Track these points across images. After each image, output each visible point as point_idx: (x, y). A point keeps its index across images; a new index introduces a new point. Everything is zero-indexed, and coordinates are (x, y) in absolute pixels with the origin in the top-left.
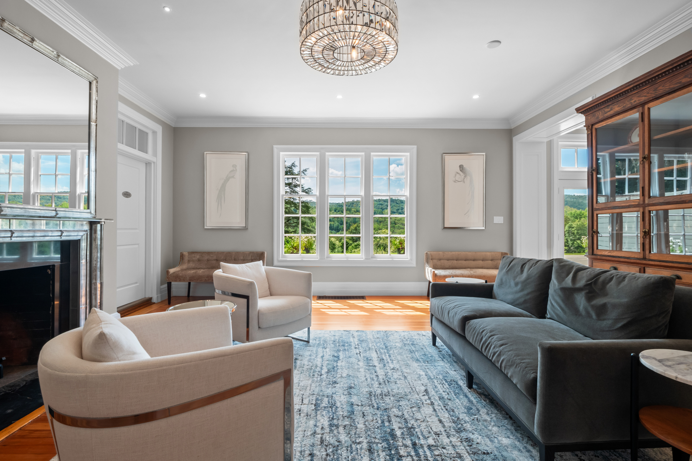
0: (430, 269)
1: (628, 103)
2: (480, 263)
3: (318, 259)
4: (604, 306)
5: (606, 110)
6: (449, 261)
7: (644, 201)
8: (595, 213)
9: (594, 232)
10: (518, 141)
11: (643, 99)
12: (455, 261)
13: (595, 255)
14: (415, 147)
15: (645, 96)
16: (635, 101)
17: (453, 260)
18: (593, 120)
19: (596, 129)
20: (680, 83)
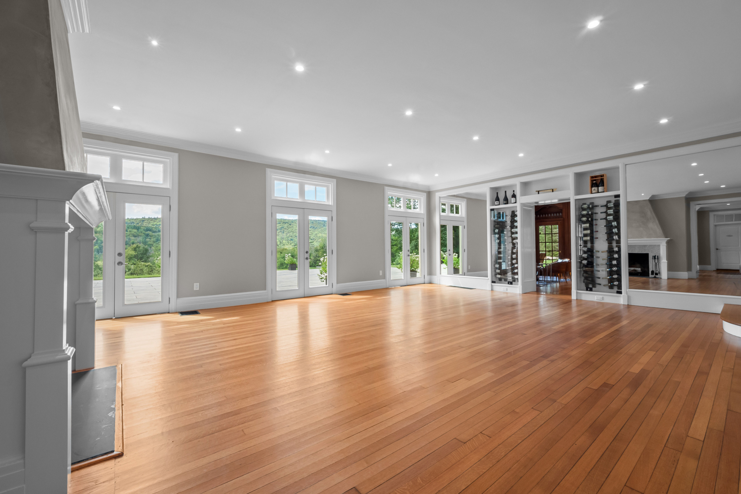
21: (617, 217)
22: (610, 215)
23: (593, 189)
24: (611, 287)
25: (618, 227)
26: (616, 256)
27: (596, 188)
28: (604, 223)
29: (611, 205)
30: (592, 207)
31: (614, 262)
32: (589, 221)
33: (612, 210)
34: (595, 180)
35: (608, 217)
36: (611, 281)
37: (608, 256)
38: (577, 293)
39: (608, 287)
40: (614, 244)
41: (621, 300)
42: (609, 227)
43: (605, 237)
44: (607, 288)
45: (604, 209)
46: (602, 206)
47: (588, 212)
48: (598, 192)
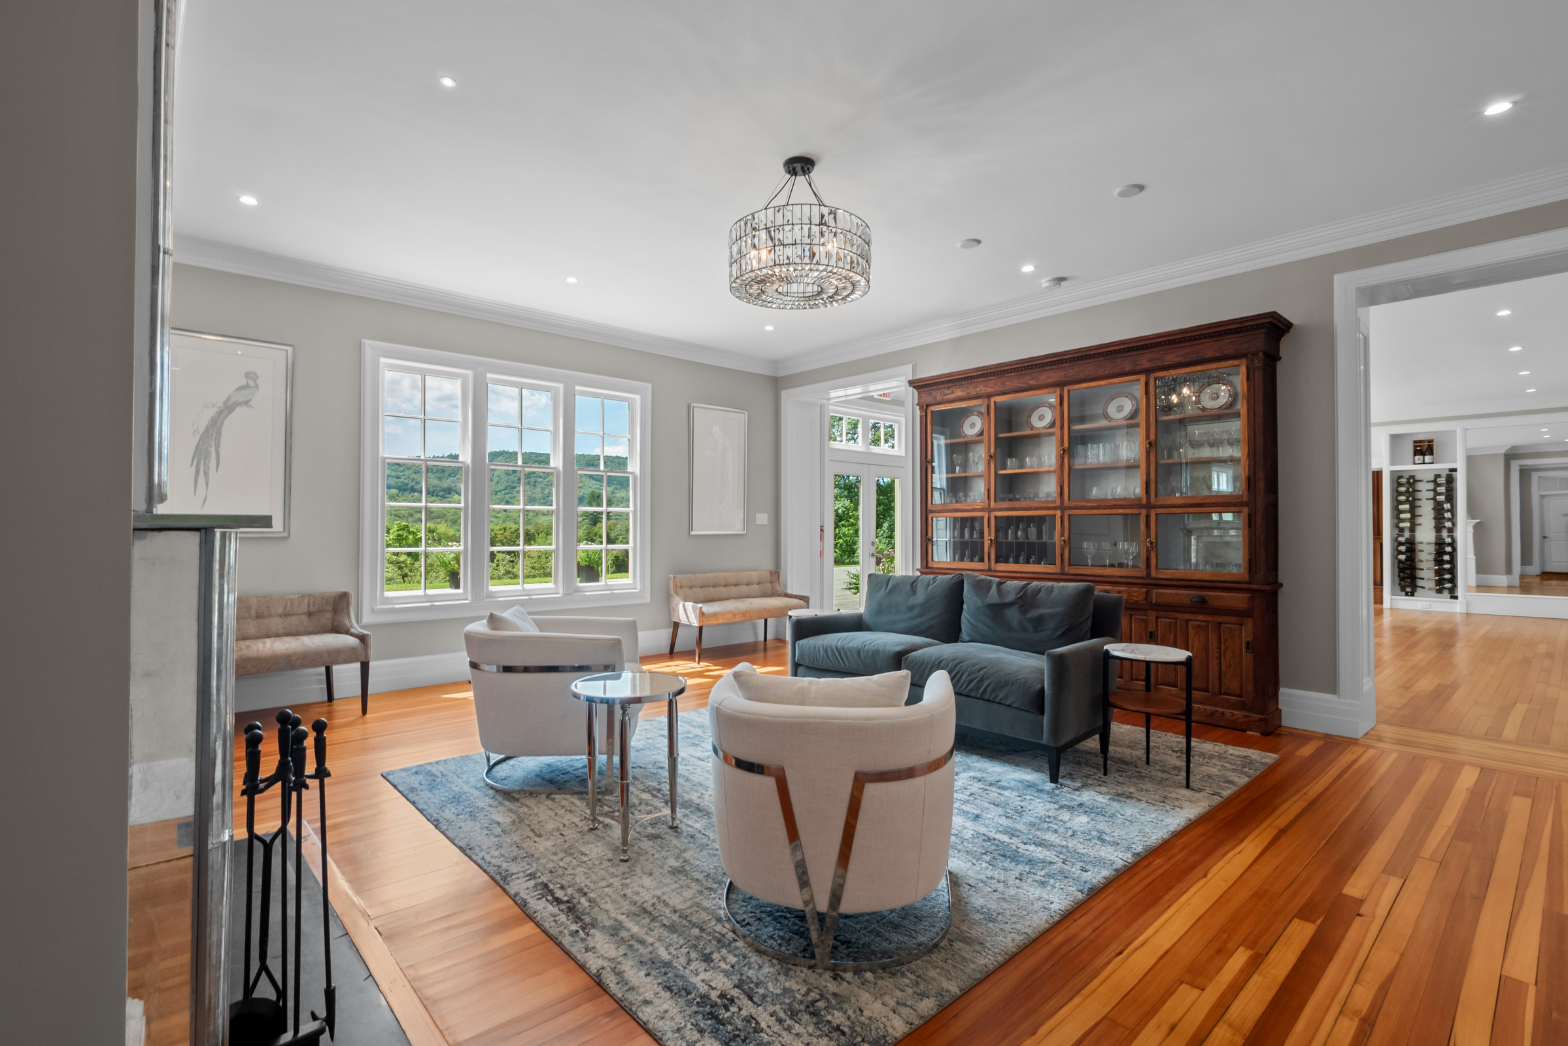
0: (689, 605)
1: (973, 390)
2: (744, 589)
3: (468, 602)
4: (1041, 617)
5: (947, 391)
6: (704, 589)
7: (989, 504)
8: (930, 516)
9: (929, 540)
10: (790, 399)
11: (990, 390)
12: (712, 588)
13: (930, 568)
14: (650, 385)
15: (992, 388)
16: (981, 390)
17: (709, 586)
18: (928, 399)
19: (932, 412)
20: (1027, 383)
21: (1450, 496)
22: (1440, 494)
23: (1417, 457)
24: (1439, 591)
25: (1453, 511)
26: (1449, 549)
27: (1421, 457)
28: (1431, 504)
29: (1442, 480)
30: (1412, 481)
31: (1446, 558)
32: (1409, 501)
33: (1444, 488)
34: (1419, 446)
35: (1438, 497)
36: (1440, 582)
37: (1436, 550)
38: (1391, 599)
39: (1435, 591)
40: (1445, 534)
41: (1457, 607)
42: (1438, 510)
43: (1432, 523)
44: (1433, 593)
45: (1431, 486)
46: (1428, 482)
47: (1408, 489)
48: (1424, 463)
